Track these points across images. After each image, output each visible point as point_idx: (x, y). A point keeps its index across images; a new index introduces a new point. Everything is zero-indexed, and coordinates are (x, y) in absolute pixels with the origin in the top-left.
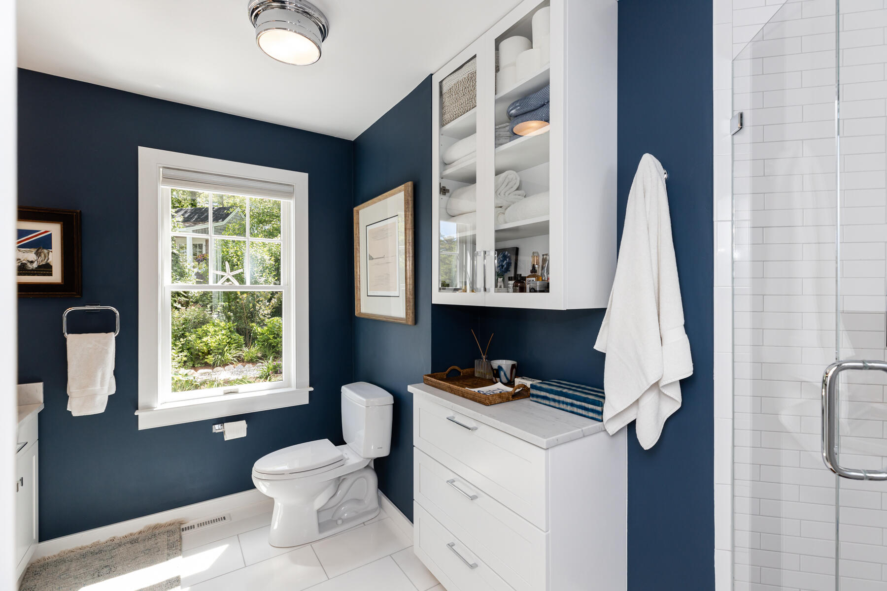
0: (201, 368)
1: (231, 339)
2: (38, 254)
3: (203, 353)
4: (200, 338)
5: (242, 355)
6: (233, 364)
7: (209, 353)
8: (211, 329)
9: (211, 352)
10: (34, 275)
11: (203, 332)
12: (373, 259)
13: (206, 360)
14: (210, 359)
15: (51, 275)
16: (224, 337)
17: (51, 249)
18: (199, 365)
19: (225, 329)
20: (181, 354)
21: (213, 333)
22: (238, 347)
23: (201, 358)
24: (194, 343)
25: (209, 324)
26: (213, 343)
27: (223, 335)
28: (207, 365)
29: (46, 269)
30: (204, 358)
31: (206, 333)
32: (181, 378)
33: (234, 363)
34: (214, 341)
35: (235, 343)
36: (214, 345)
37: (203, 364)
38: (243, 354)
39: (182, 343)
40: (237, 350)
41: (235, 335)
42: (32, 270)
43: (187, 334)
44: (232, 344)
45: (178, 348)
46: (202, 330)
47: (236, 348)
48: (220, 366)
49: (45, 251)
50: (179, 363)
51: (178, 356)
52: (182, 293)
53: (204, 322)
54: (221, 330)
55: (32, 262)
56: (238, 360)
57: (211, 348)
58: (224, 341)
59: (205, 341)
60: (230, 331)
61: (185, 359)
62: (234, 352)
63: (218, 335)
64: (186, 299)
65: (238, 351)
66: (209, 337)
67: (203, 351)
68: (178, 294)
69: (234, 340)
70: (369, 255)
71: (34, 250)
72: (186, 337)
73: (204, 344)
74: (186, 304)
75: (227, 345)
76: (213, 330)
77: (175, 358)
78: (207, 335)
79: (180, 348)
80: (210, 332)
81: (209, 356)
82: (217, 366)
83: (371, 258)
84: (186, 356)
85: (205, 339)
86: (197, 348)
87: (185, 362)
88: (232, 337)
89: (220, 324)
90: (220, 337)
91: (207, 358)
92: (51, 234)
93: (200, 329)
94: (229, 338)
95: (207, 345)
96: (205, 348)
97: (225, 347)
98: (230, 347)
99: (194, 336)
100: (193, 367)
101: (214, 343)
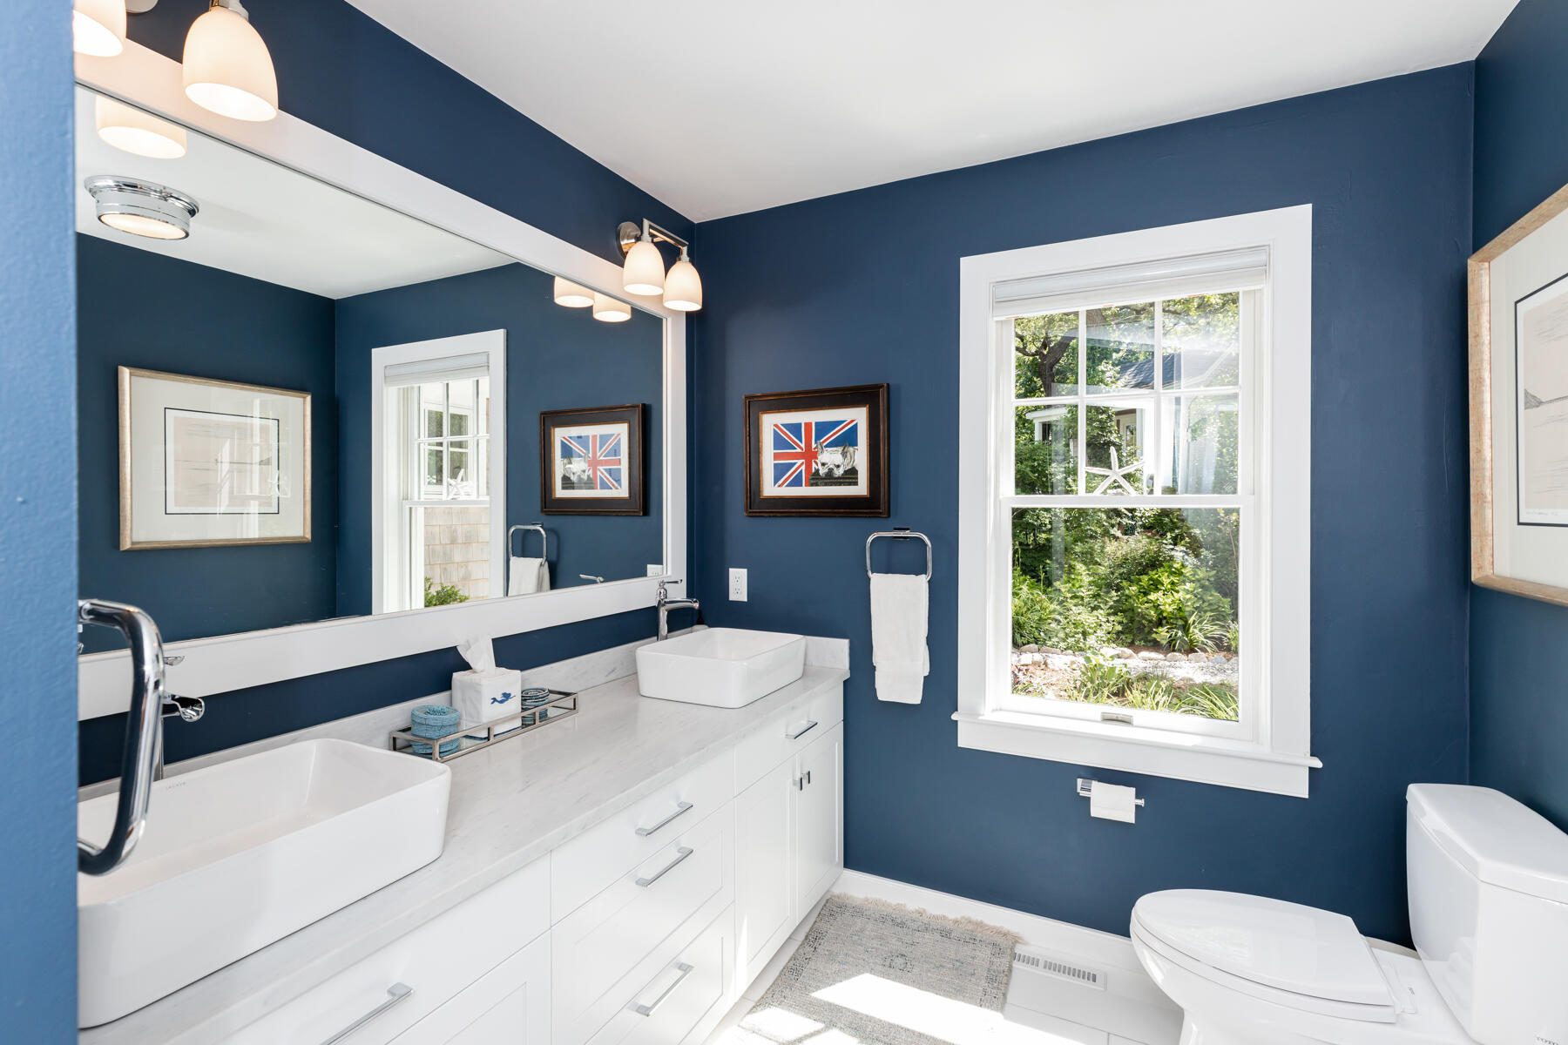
0: (1146, 648)
1: (1204, 602)
2: (844, 454)
3: (1150, 621)
4: (1145, 594)
5: (1225, 636)
6: (1204, 650)
7: (1160, 624)
8: (1166, 580)
9: (1164, 622)
10: (840, 484)
11: (1151, 582)
12: (1540, 403)
13: (1154, 635)
14: (1163, 634)
15: (856, 484)
16: (1188, 596)
17: (857, 445)
18: (1142, 643)
19: (1193, 581)
20: (1112, 618)
21: (1169, 586)
22: (1218, 620)
23: (1146, 630)
24: (1134, 600)
25: (1162, 569)
26: (1167, 606)
27: (1187, 592)
28: (1155, 646)
29: (850, 476)
30: (1150, 632)
31: (1156, 585)
32: (1102, 662)
33: (1208, 649)
34: (1169, 601)
35: (1211, 611)
36: (1169, 609)
37: (1150, 641)
38: (1227, 634)
39: (1115, 599)
40: (1216, 625)
41: (1211, 595)
42: (839, 478)
43: (1125, 584)
44: (1205, 612)
45: (1108, 607)
46: (1149, 580)
47: (1213, 620)
48: (1179, 651)
49: (851, 449)
50: (1109, 633)
51: (1108, 621)
52: (1123, 510)
53: (1154, 563)
54: (1184, 582)
55: (838, 466)
56: (1216, 645)
57: (1165, 615)
58: (1189, 604)
59: (1153, 599)
60: (1203, 587)
61: (1119, 628)
62: (1209, 627)
63: (1177, 592)
64: (1130, 522)
65: (1215, 627)
66: (1161, 593)
67: (1150, 618)
68: (1117, 513)
69: (1210, 605)
70: (1526, 393)
71: (840, 449)
72: (1123, 588)
73: (1152, 605)
74: (1129, 531)
75: (1193, 612)
76: (1169, 581)
77: (1103, 624)
78: (1157, 589)
79: (1111, 608)
80: (1163, 585)
81: (1160, 629)
82: (1174, 651)
83: (1534, 402)
84: (1120, 623)
85: (1152, 597)
86: (1140, 610)
87: (1118, 633)
88: (1205, 598)
89: (1183, 570)
90: (1181, 595)
91: (1157, 633)
92: (856, 424)
93: (1145, 578)
94: (1199, 599)
95: (1157, 607)
96: (1152, 613)
97: (1191, 616)
98: (1200, 617)
99: (1134, 588)
100: (1131, 645)
101: (1170, 605)
